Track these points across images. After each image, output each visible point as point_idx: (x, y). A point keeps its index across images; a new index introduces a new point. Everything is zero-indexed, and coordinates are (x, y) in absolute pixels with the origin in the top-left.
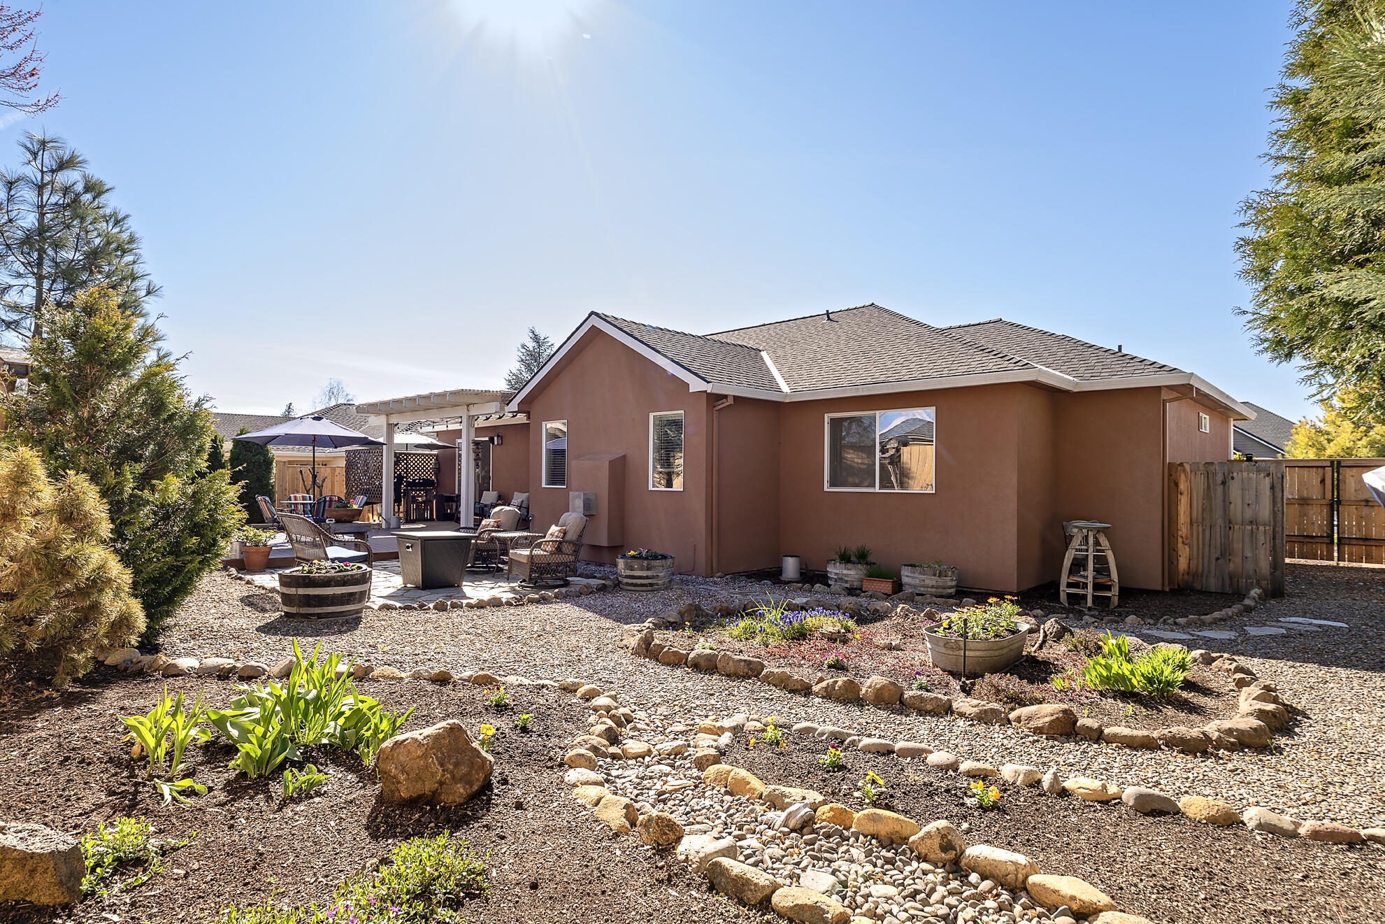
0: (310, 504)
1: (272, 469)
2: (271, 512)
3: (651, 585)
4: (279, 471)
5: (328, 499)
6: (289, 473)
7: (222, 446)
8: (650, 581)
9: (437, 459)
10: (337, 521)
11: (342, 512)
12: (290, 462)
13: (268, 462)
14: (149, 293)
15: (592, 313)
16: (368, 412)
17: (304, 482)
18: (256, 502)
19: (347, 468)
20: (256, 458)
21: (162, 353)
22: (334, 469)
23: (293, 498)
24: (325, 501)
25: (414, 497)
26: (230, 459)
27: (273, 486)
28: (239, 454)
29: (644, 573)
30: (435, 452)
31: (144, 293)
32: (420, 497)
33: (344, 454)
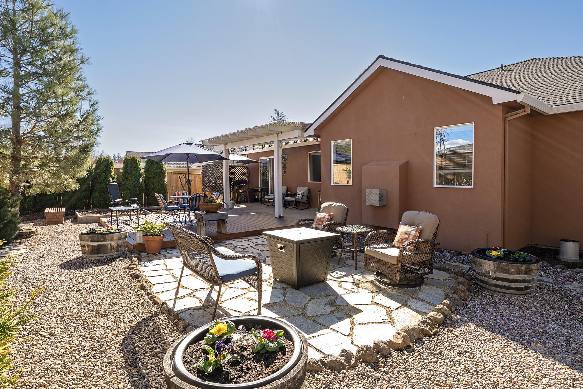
0: (187, 198)
1: (165, 176)
2: (164, 204)
3: (527, 288)
4: (169, 177)
5: (198, 195)
6: (174, 178)
7: (140, 165)
8: (526, 285)
9: (248, 169)
10: (207, 212)
11: (210, 206)
12: (174, 172)
13: (163, 173)
14: (82, 62)
15: (380, 57)
16: (215, 142)
17: (181, 182)
18: (155, 198)
19: (203, 175)
20: (157, 170)
21: (92, 102)
22: (195, 175)
23: (176, 194)
24: (196, 197)
25: (237, 190)
26: (144, 171)
27: (166, 185)
28: (149, 168)
29: (521, 277)
30: (247, 165)
31: (79, 61)
32: (240, 189)
33: (201, 168)
